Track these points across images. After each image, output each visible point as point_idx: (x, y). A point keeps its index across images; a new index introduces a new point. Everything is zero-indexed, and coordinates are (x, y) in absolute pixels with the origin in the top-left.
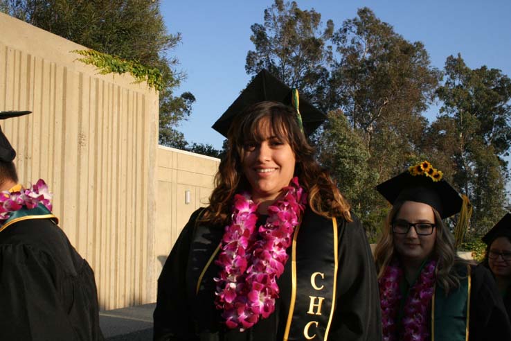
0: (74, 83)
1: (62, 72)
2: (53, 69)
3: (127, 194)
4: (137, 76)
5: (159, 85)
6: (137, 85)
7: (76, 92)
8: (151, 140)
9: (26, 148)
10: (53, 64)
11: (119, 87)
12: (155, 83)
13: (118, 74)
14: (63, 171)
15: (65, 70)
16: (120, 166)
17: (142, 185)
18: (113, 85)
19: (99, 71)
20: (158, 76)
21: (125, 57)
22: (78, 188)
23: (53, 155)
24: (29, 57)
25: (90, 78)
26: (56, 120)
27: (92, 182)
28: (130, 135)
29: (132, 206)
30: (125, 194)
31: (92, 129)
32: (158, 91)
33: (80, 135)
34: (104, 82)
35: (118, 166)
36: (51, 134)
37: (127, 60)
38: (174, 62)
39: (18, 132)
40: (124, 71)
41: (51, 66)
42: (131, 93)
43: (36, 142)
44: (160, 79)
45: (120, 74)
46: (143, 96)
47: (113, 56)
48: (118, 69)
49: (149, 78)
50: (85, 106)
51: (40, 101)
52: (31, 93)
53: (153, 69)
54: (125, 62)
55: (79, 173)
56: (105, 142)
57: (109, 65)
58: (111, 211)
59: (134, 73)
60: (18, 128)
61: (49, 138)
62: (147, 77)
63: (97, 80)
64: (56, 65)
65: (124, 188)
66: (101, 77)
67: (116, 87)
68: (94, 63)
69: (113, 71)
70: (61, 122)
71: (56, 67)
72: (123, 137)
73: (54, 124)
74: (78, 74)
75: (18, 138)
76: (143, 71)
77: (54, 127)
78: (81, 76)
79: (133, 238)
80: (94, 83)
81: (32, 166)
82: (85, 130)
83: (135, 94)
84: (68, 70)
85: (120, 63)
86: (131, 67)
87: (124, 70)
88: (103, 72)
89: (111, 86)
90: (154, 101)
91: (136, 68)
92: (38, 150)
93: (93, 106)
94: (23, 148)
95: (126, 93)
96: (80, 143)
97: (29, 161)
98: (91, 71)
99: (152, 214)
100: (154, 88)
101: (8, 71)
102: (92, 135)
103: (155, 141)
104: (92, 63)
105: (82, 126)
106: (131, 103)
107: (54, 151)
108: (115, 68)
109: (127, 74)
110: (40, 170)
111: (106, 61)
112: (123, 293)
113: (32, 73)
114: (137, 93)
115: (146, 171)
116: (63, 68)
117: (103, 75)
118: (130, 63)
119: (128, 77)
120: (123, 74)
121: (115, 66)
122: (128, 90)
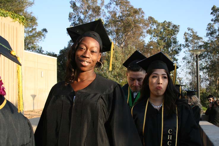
4: (13, 19)
5: (24, 23)
6: (13, 23)
18: (1, 22)
20: (23, 19)
21: (8, 10)
30: (8, 72)
32: (24, 26)
37: (8, 11)
38: (31, 13)
44: (25, 20)
45: (5, 17)
47: (1, 9)
48: (4, 15)
53: (21, 16)
59: (12, 17)
62: (18, 19)
65: (8, 70)
67: (3, 23)
69: (1, 16)
76: (16, 17)
85: (5, 12)
86: (10, 15)
87: (7, 16)
90: (22, 30)
91: (12, 15)
100: (22, 24)
103: (22, 48)
106: (10, 31)
108: (2, 14)
109: (9, 17)
114: (13, 27)
118: (10, 13)
119: (9, 19)
120: (6, 17)
121: (2, 13)
122: (9, 25)
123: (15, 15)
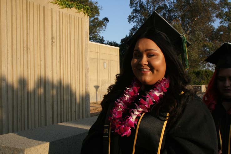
0: (48, 13)
1: (43, 8)
2: (38, 7)
3: (75, 64)
4: (78, 9)
5: (89, 13)
6: (78, 13)
7: (50, 17)
8: (86, 40)
9: (27, 45)
10: (38, 5)
11: (70, 15)
12: (87, 12)
13: (69, 8)
14: (45, 55)
15: (44, 7)
16: (71, 52)
17: (82, 61)
18: (67, 14)
19: (60, 7)
20: (88, 9)
22: (52, 62)
23: (40, 47)
24: (27, 2)
25: (56, 10)
26: (41, 31)
27: (58, 60)
28: (76, 37)
29: (77, 70)
30: (74, 65)
31: (58, 34)
32: (88, 16)
33: (52, 38)
34: (62, 12)
35: (70, 52)
36: (39, 37)
37: (73, 2)
38: (96, 3)
39: (23, 37)
40: (72, 7)
41: (37, 5)
42: (76, 18)
43: (32, 41)
44: (89, 10)
46: (81, 18)
48: (69, 6)
49: (84, 10)
50: (54, 24)
51: (33, 22)
52: (28, 18)
53: (86, 6)
54: (72, 3)
55: (52, 56)
56: (64, 40)
57: (65, 4)
58: (68, 73)
59: (77, 8)
60: (23, 35)
61: (38, 39)
62: (83, 10)
63: (59, 12)
64: (39, 5)
65: (74, 62)
66: (61, 10)
67: (68, 15)
68: (58, 3)
69: (67, 7)
70: (43, 32)
71: (39, 6)
72: (72, 38)
73: (40, 33)
74: (50, 9)
75: (23, 40)
76: (81, 7)
77: (40, 35)
78: (52, 9)
79: (79, 84)
80: (58, 13)
81: (30, 52)
82: (54, 35)
83: (78, 18)
84: (45, 7)
85: (70, 3)
86: (75, 5)
88: (62, 8)
89: (66, 14)
90: (87, 20)
91: (77, 6)
92: (33, 45)
93: (58, 24)
94: (26, 44)
95: (73, 17)
96: (52, 41)
97: (29, 51)
98: (56, 7)
99: (87, 74)
100: (86, 15)
101: (17, 8)
102: (58, 37)
103: (87, 39)
104: (57, 3)
105: (53, 33)
106: (76, 22)
107: (40, 46)
109: (74, 8)
110: (34, 54)
111: (63, 2)
112: (74, 110)
113: (28, 9)
114: (78, 17)
115: (84, 54)
116: (43, 6)
117: (62, 9)
118: (75, 3)
119: (74, 10)
120: (71, 9)
121: (68, 5)
122: (74, 16)
123: (79, 6)
